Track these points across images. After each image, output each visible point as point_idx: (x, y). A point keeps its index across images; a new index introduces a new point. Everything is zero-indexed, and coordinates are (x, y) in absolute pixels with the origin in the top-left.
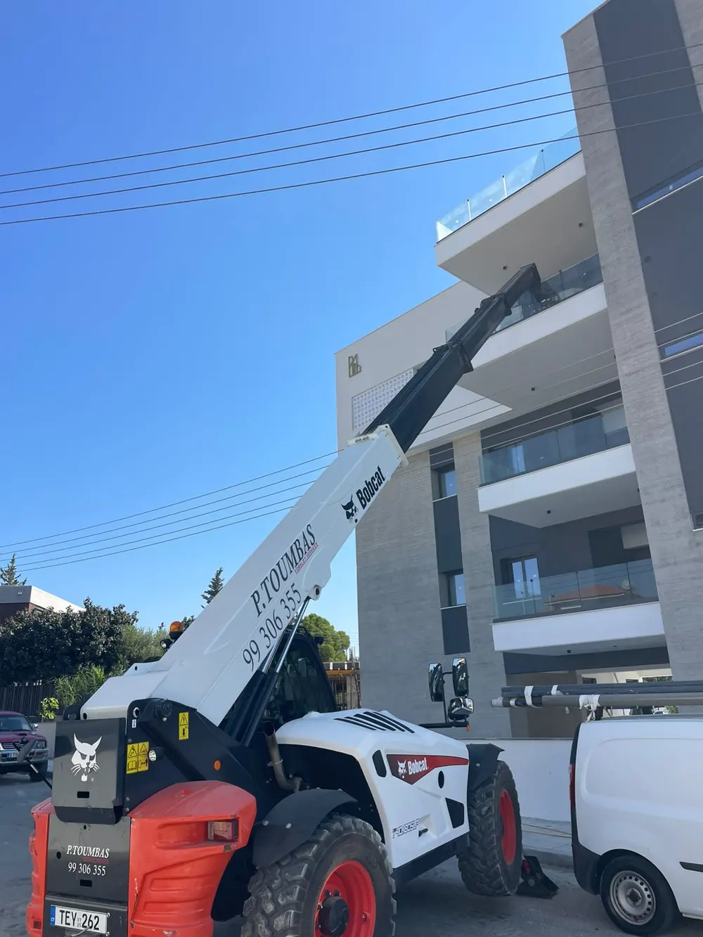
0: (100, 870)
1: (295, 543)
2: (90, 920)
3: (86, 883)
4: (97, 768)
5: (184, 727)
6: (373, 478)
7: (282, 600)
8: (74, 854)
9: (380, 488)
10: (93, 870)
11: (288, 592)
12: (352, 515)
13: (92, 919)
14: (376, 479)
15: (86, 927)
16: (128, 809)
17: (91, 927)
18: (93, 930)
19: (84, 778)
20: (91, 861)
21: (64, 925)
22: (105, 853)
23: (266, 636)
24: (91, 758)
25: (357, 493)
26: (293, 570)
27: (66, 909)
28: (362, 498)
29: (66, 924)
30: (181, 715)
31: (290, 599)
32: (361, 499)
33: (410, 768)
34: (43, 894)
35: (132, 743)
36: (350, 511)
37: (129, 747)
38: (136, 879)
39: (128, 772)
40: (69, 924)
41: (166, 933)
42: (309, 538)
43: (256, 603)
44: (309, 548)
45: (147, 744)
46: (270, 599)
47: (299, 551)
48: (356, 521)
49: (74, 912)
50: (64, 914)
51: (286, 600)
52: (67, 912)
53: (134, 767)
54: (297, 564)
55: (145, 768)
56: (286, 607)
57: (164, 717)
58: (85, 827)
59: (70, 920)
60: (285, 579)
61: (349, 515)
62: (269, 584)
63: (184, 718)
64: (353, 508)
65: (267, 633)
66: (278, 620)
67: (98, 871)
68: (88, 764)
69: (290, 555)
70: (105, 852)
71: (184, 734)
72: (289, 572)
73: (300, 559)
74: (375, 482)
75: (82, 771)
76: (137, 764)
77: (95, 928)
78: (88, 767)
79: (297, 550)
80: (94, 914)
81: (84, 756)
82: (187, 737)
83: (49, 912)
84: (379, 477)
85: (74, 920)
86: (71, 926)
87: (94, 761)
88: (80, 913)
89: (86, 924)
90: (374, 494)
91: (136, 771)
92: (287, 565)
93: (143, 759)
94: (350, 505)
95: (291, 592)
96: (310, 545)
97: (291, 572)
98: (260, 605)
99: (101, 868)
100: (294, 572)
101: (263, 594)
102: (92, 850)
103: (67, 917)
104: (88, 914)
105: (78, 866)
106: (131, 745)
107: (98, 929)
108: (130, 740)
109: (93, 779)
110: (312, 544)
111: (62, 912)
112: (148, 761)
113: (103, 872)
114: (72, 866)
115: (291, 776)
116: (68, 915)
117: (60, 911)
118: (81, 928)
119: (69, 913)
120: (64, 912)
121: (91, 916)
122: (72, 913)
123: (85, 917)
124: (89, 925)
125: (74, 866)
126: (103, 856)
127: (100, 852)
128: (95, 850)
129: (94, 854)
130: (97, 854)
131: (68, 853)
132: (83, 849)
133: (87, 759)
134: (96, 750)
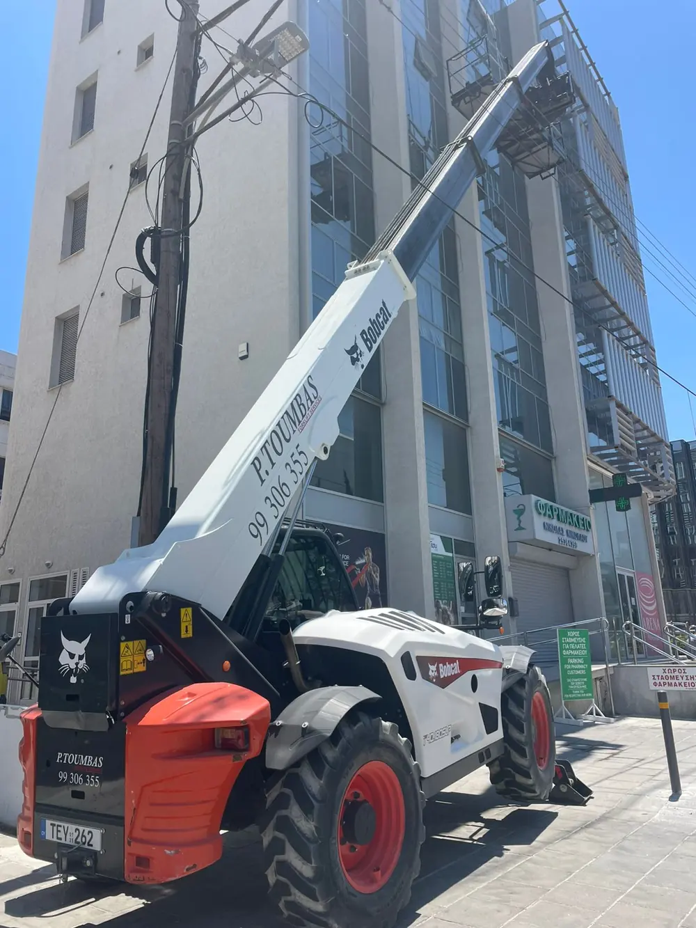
0: (94, 781)
1: (295, 399)
2: (83, 836)
3: (77, 793)
4: (86, 668)
5: (187, 624)
6: (378, 316)
7: (287, 464)
8: (65, 762)
9: (387, 326)
10: (85, 781)
11: (293, 454)
12: (358, 360)
13: (86, 833)
14: (382, 316)
15: (78, 843)
16: (123, 714)
17: (84, 843)
18: (86, 846)
19: (73, 680)
20: (83, 771)
21: (55, 839)
22: (98, 762)
23: (273, 505)
25: (362, 334)
26: (297, 430)
27: (57, 823)
28: (368, 339)
29: (58, 838)
30: (183, 611)
31: (296, 462)
32: (365, 341)
33: (441, 670)
35: (126, 640)
36: (355, 355)
37: (123, 645)
38: (132, 792)
39: (122, 673)
41: (168, 852)
42: (311, 391)
43: (258, 471)
44: (312, 402)
45: (144, 642)
46: (273, 464)
47: (301, 406)
48: (363, 366)
49: (66, 825)
50: (55, 827)
51: (291, 463)
52: (58, 826)
53: (129, 667)
54: (300, 422)
55: (141, 668)
56: (292, 471)
57: (163, 612)
59: (62, 835)
60: (288, 441)
61: (354, 361)
62: (270, 448)
63: (186, 615)
64: (358, 352)
65: (274, 502)
66: (284, 487)
67: (91, 782)
68: (77, 664)
69: (291, 413)
70: (98, 760)
71: (187, 631)
72: (292, 432)
73: (303, 416)
74: (381, 320)
75: (71, 672)
76: (132, 663)
77: (89, 845)
78: (77, 668)
79: (299, 406)
80: (87, 830)
81: (72, 656)
82: (190, 634)
83: (38, 825)
84: (385, 314)
85: (66, 835)
86: (63, 841)
87: (84, 661)
88: (72, 828)
89: (79, 840)
90: (380, 333)
91: (131, 671)
92: (288, 424)
93: (140, 658)
94: (354, 349)
95: (296, 454)
96: (313, 399)
97: (294, 431)
98: (262, 472)
99: (94, 779)
100: (297, 431)
101: (265, 460)
102: (84, 758)
103: (58, 831)
104: (81, 829)
105: (69, 777)
106: (126, 643)
107: (92, 845)
108: (123, 638)
109: (82, 681)
110: (315, 398)
111: (53, 825)
112: (146, 661)
113: (96, 783)
114: (63, 776)
115: (309, 678)
116: (59, 828)
117: (51, 824)
118: (73, 844)
119: (60, 826)
120: (55, 825)
121: (84, 831)
122: (64, 827)
123: (77, 832)
124: (82, 841)
125: (65, 775)
126: (96, 766)
127: (93, 761)
128: (88, 758)
129: (87, 763)
130: (90, 763)
131: (58, 760)
132: (75, 756)
133: (76, 658)
134: (85, 649)
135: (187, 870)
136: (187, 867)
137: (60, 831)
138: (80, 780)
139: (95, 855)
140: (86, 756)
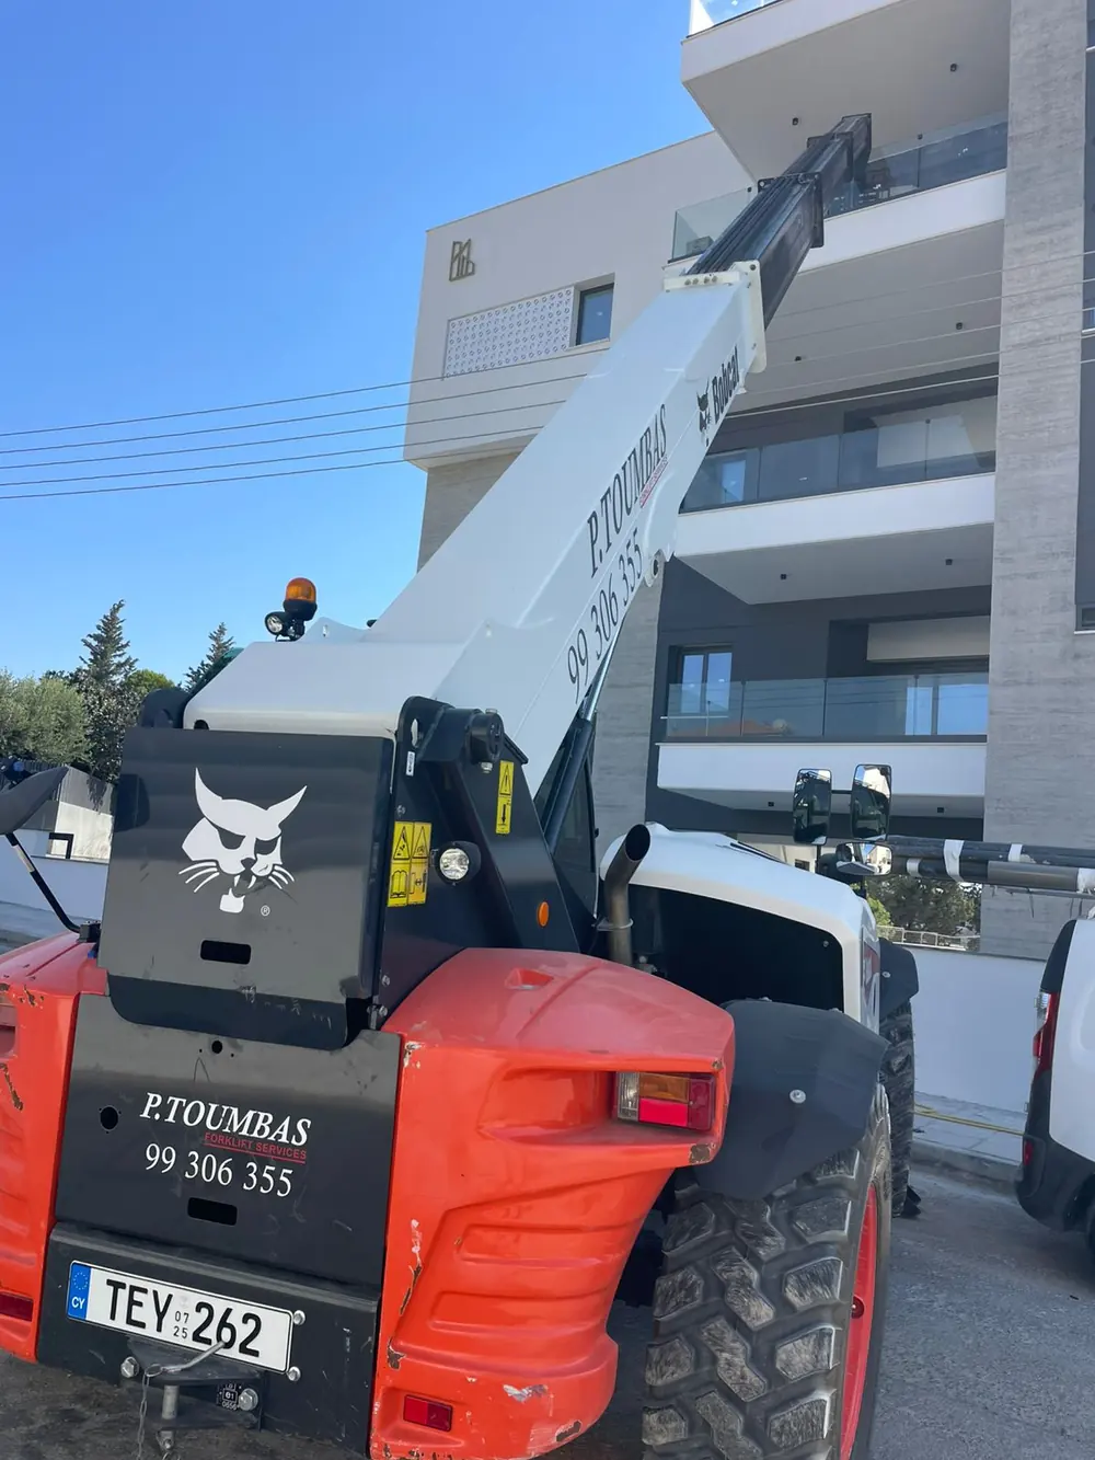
0: (275, 1180)
2: (223, 1323)
3: (212, 1208)
4: (283, 878)
8: (171, 1119)
10: (241, 1174)
13: (234, 1320)
15: (208, 1342)
16: (383, 1011)
17: (228, 1345)
18: (235, 1354)
19: (232, 904)
20: (240, 1152)
21: (120, 1323)
22: (293, 1131)
23: (598, 628)
24: (263, 847)
27: (130, 1280)
29: (130, 1321)
34: (44, 1225)
35: (405, 818)
37: (399, 827)
38: (415, 1223)
39: (392, 902)
40: (142, 1325)
41: (511, 1390)
46: (609, 544)
49: (164, 1290)
50: (123, 1295)
52: (133, 1289)
55: (420, 895)
58: (217, 1047)
59: (146, 1313)
67: (263, 1182)
68: (248, 863)
70: (293, 1126)
75: (223, 883)
76: (408, 880)
77: (245, 1351)
78: (247, 875)
80: (240, 1309)
81: (231, 840)
83: (60, 1277)
85: (161, 1315)
86: (150, 1331)
87: (275, 856)
88: (185, 1299)
89: (210, 1333)
98: (596, 550)
99: (275, 1175)
102: (241, 1116)
103: (132, 1303)
104: (220, 1304)
105: (184, 1160)
106: (402, 825)
107: (255, 1353)
108: (400, 809)
109: (265, 910)
111: (117, 1286)
112: (441, 879)
113: (281, 1186)
114: (159, 1157)
116: (138, 1296)
117: (109, 1282)
118: (190, 1343)
119: (145, 1291)
120: (123, 1286)
121: (228, 1311)
122: (155, 1293)
123: (205, 1312)
124: (219, 1338)
125: (169, 1158)
126: (284, 1139)
127: (273, 1127)
128: (255, 1118)
129: (251, 1130)
130: (262, 1131)
131: (145, 1115)
132: (207, 1109)
133: (246, 848)
134: (280, 826)
135: (560, 1437)
136: (559, 1431)
137: (140, 1304)
138: (222, 1172)
139: (265, 1380)
140: (250, 1114)
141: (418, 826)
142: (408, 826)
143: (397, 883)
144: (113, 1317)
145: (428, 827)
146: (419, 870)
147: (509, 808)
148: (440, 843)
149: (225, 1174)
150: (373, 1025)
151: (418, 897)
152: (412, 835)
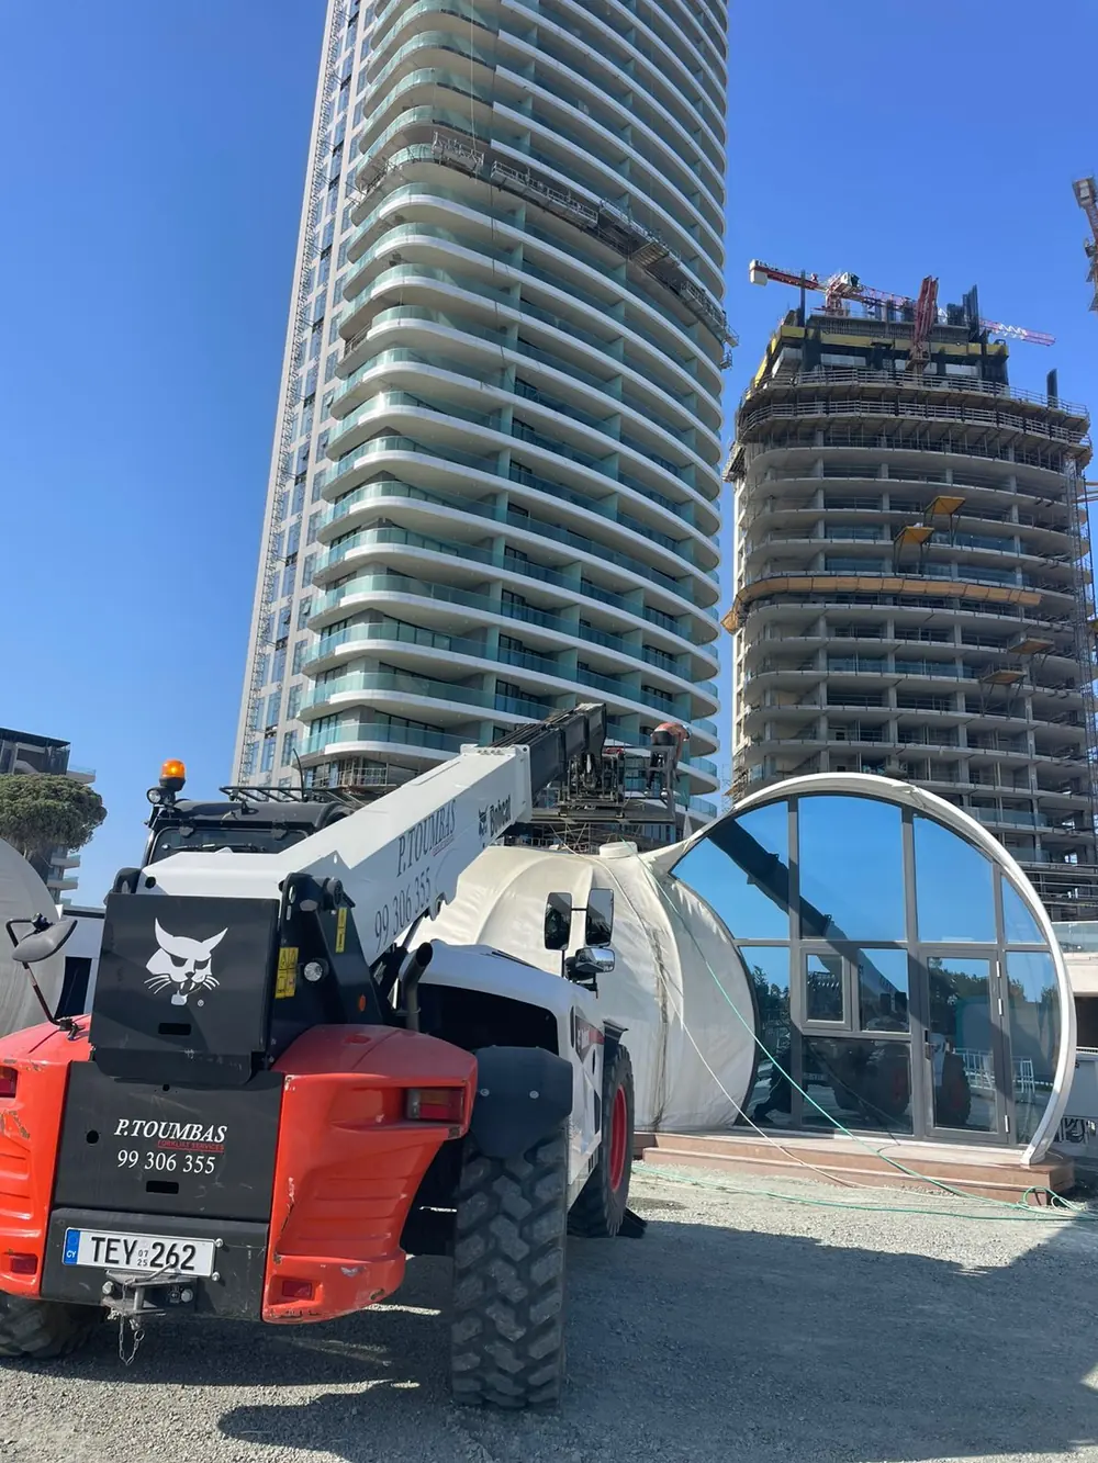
0: (202, 1164)
2: (171, 1254)
3: (162, 1185)
4: (213, 983)
8: (135, 1134)
10: (182, 1163)
13: (178, 1250)
15: (161, 1266)
16: (272, 1060)
17: (174, 1266)
18: (178, 1270)
19: (179, 1000)
20: (179, 1149)
21: (101, 1263)
22: (215, 1134)
27: (107, 1235)
29: (107, 1260)
34: (46, 1208)
35: (285, 946)
37: (282, 950)
38: (291, 1180)
39: (278, 995)
40: (116, 1262)
49: (131, 1238)
50: (103, 1246)
52: (110, 1241)
53: (283, 988)
58: (166, 1087)
59: (119, 1254)
67: (196, 1166)
68: (190, 975)
70: (215, 1131)
75: (173, 988)
76: (287, 983)
77: (184, 1268)
78: (189, 982)
80: (181, 1243)
81: (178, 961)
83: (57, 1239)
85: (129, 1254)
86: (122, 1265)
87: (208, 970)
88: (145, 1243)
89: (162, 1260)
91: (284, 995)
93: (294, 977)
99: (204, 1161)
102: (181, 1128)
103: (109, 1249)
104: (168, 1242)
105: (144, 1158)
107: (191, 1268)
108: (284, 941)
109: (200, 1002)
111: (99, 1240)
112: (305, 981)
113: (207, 1167)
114: (127, 1158)
116: (113, 1245)
117: (93, 1239)
118: (149, 1268)
119: (118, 1241)
120: (103, 1239)
121: (174, 1246)
122: (125, 1241)
123: (159, 1248)
124: (167, 1262)
125: (134, 1157)
126: (210, 1140)
127: (202, 1133)
128: (191, 1128)
129: (188, 1136)
130: (195, 1136)
131: (118, 1133)
132: (160, 1126)
133: (189, 966)
134: (211, 952)
136: (372, 1293)
137: (115, 1249)
138: (169, 1163)
139: (198, 1284)
140: (188, 1126)
141: (292, 949)
142: (287, 949)
143: (280, 984)
144: (96, 1260)
145: (297, 950)
146: (291, 977)
147: (343, 936)
148: (303, 960)
149: (171, 1164)
150: (266, 1066)
151: (290, 992)
152: (288, 954)
